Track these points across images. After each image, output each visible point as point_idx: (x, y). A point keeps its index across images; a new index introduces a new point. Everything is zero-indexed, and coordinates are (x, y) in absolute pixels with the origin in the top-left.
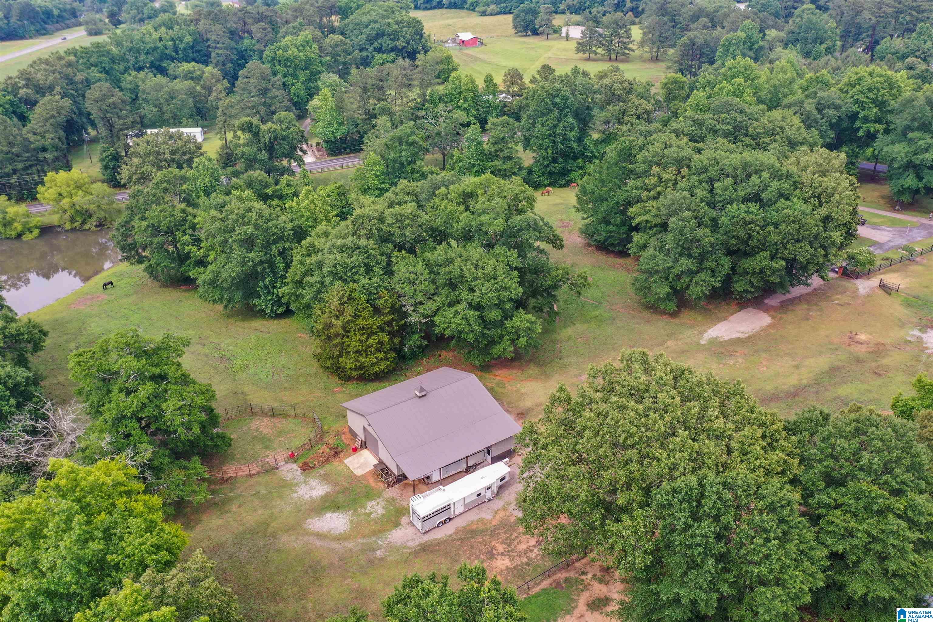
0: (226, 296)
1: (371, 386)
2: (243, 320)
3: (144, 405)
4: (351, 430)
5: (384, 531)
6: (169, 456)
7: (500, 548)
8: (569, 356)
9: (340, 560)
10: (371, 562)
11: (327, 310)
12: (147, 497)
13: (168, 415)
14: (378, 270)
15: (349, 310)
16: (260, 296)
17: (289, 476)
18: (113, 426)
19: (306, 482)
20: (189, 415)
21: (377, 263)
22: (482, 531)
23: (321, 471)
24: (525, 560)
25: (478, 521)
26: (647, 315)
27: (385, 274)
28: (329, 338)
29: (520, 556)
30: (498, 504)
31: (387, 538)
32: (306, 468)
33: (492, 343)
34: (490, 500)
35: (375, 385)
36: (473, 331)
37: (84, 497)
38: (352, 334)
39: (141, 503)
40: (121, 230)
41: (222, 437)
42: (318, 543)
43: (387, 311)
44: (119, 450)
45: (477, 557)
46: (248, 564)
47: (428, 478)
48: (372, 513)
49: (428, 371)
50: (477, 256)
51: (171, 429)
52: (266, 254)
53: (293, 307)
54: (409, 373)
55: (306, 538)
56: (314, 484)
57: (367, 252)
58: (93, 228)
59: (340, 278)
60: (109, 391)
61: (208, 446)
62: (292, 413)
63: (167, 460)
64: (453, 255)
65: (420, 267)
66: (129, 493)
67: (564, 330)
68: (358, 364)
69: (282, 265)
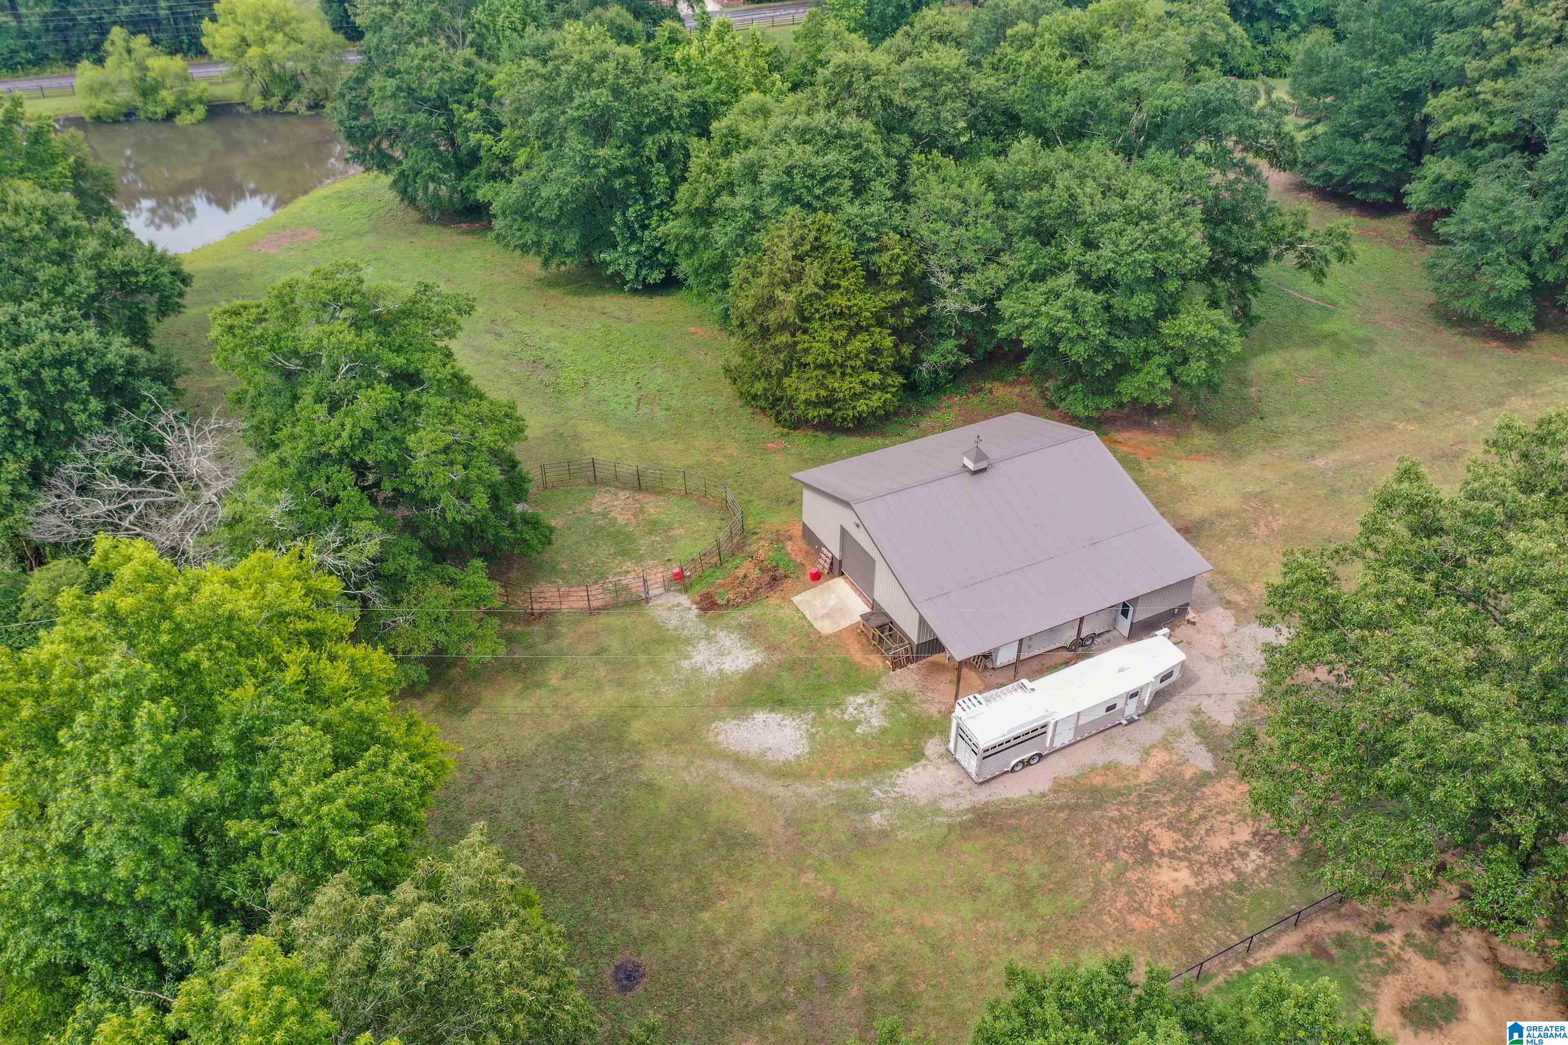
0: (548, 237)
1: (842, 441)
2: (577, 293)
3: (367, 435)
4: (808, 535)
5: (888, 767)
6: (421, 555)
7: (1166, 839)
8: (1281, 414)
9: (788, 824)
10: (860, 838)
11: (765, 269)
12: (358, 651)
13: (419, 463)
14: (879, 187)
15: (814, 271)
16: (614, 246)
17: (672, 620)
18: (300, 474)
19: (708, 638)
20: (465, 467)
21: (879, 174)
22: (1118, 793)
23: (743, 616)
24: (1230, 877)
25: (1107, 767)
26: (1452, 337)
27: (895, 198)
28: (765, 332)
29: (1216, 865)
30: (1150, 732)
31: (893, 785)
32: (708, 605)
33: (1123, 369)
34: (1131, 721)
35: (853, 441)
36: (1084, 339)
37: (183, 649)
38: (816, 325)
39: (343, 666)
40: (348, 97)
41: (533, 523)
42: (739, 779)
43: (895, 280)
44: (307, 531)
45: (1111, 856)
46: (582, 809)
47: (987, 656)
48: (858, 722)
49: (966, 422)
50: (1111, 167)
51: (426, 494)
52: (633, 155)
53: (684, 267)
54: (925, 423)
55: (711, 765)
56: (728, 643)
57: (858, 146)
58: (303, 110)
59: (798, 200)
60: (295, 398)
61: (503, 539)
62: (678, 484)
63: (415, 562)
64: (1051, 163)
65: (974, 186)
66: (315, 638)
67: (1262, 358)
68: (823, 393)
69: (664, 180)
